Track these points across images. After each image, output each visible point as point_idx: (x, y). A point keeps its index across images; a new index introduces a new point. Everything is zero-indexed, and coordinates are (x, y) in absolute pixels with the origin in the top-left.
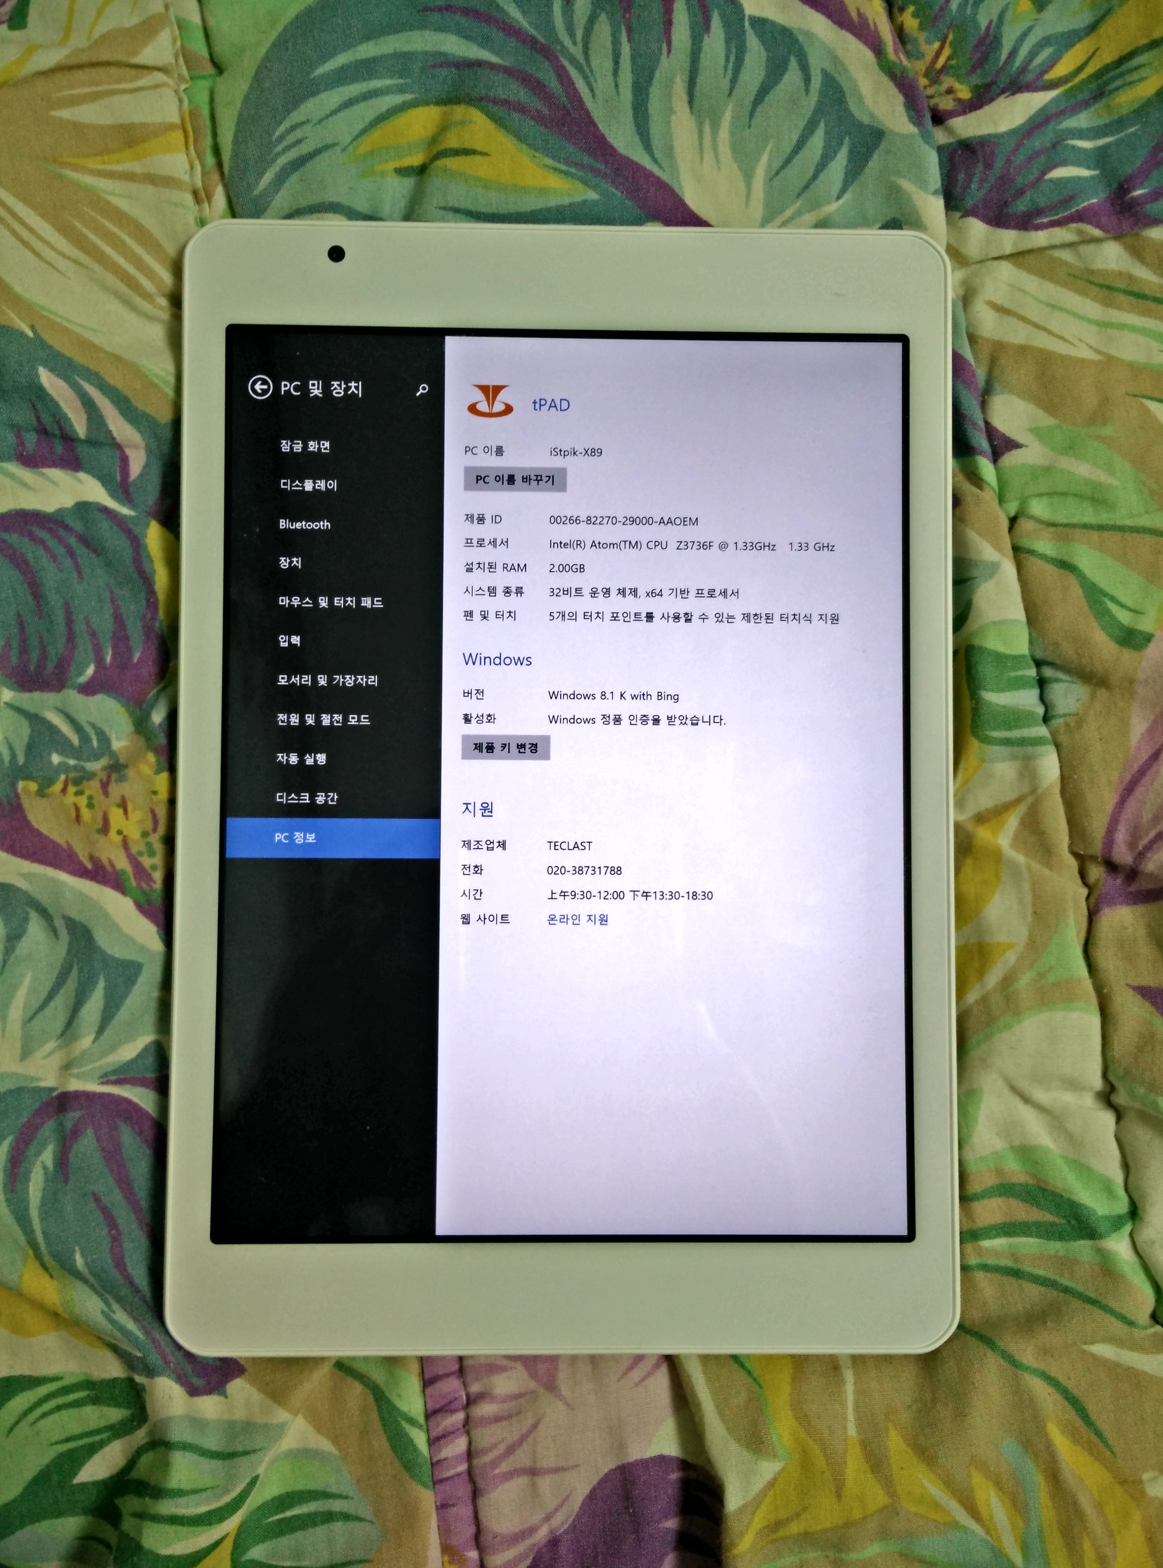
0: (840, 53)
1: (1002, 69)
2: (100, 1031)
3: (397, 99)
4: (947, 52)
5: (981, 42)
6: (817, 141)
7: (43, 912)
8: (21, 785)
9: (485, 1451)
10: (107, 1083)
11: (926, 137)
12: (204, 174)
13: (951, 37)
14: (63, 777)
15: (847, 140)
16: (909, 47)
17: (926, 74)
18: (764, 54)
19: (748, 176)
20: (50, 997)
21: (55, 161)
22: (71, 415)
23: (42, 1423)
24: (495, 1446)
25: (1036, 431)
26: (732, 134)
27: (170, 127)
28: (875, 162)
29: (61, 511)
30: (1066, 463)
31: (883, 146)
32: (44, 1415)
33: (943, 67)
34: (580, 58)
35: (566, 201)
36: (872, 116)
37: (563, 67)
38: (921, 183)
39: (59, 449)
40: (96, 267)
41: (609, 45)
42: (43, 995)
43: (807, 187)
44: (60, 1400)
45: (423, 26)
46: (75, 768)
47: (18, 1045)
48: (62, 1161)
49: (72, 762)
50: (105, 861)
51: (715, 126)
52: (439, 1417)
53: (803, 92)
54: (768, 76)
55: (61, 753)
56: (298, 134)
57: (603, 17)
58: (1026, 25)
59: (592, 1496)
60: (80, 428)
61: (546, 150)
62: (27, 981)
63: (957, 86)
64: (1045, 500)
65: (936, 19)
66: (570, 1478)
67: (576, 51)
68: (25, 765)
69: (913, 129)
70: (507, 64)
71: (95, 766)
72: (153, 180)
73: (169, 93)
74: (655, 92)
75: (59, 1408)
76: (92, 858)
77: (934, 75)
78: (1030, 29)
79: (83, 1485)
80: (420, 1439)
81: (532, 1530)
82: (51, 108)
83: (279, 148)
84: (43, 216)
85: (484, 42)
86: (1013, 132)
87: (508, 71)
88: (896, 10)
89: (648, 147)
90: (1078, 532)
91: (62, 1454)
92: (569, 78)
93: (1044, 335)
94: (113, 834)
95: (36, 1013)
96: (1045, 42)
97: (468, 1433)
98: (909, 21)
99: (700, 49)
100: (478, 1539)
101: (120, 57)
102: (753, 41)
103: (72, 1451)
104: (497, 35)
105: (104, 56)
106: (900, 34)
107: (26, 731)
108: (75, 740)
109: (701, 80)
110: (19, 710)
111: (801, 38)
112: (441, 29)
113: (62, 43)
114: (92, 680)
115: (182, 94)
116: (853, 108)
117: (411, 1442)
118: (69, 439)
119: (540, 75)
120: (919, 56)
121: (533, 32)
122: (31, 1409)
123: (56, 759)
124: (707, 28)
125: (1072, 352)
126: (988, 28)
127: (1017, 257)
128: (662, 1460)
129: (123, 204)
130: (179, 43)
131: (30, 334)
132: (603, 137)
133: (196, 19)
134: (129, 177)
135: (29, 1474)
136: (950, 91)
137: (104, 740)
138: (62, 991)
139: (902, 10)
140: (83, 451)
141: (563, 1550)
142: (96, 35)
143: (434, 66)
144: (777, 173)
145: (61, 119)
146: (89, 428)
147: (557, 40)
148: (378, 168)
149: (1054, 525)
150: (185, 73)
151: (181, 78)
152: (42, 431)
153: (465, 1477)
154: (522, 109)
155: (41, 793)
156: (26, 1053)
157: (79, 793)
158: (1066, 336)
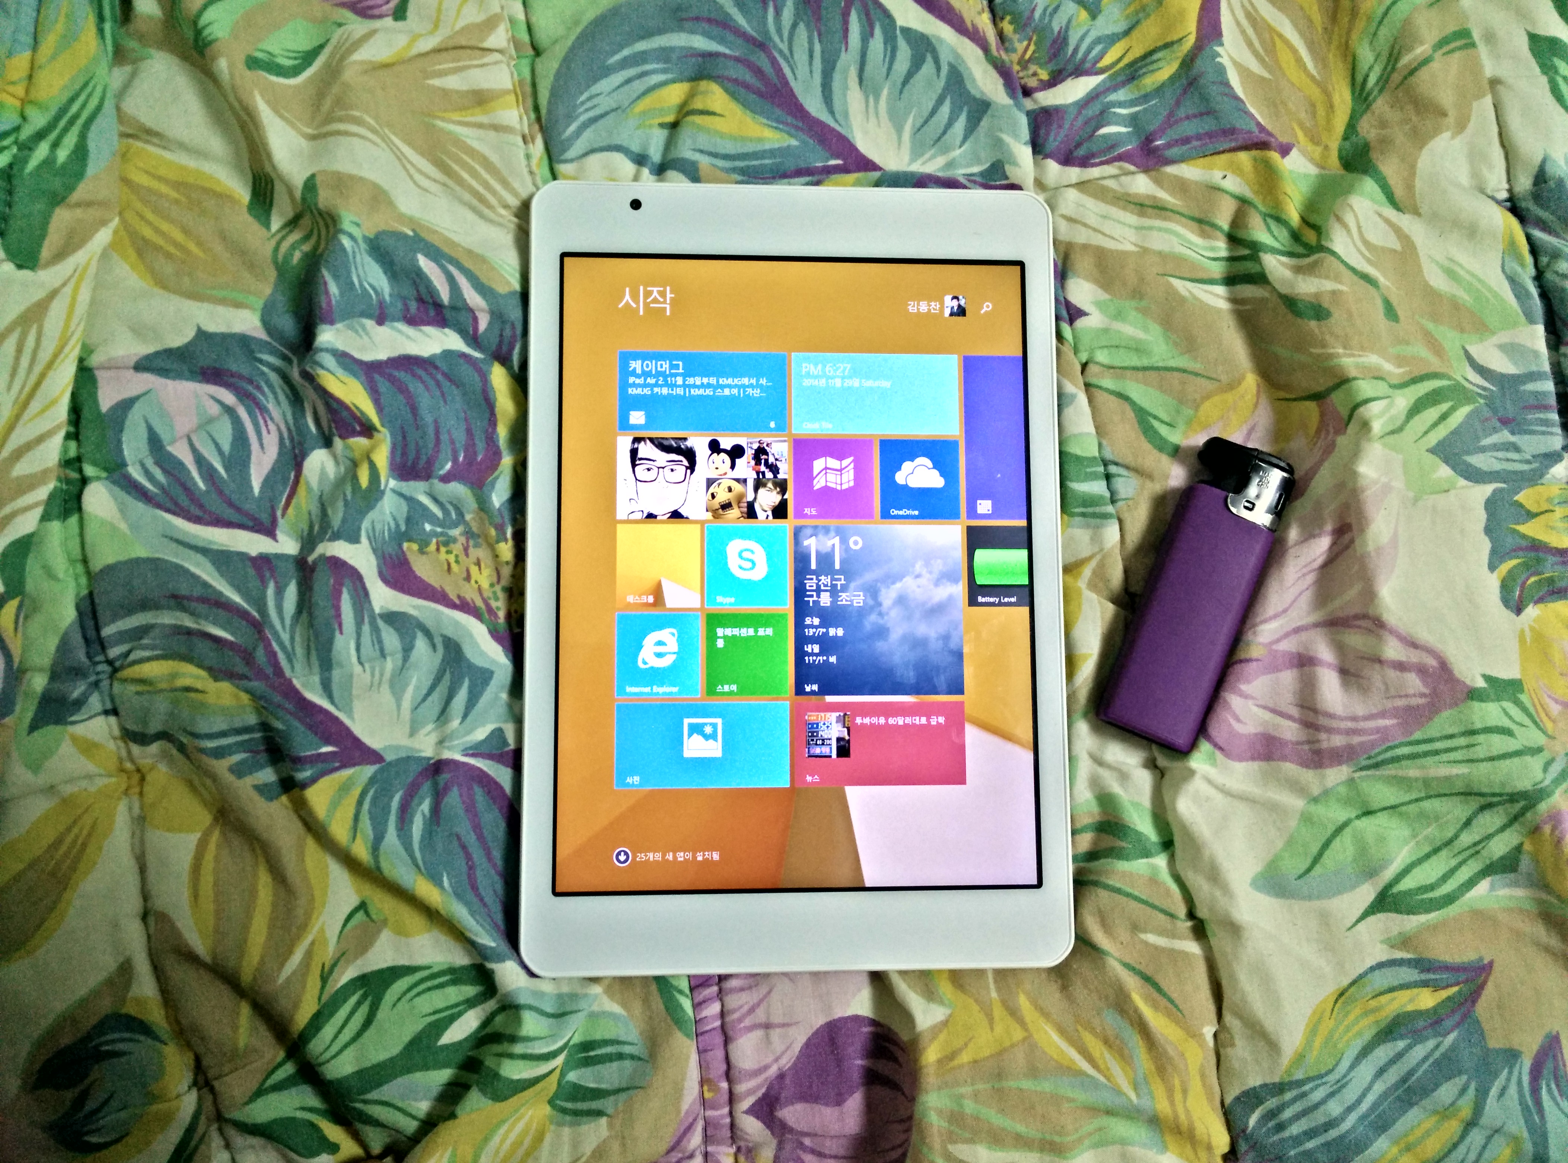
0: (960, 51)
1: (1069, 60)
2: (465, 716)
3: (661, 77)
4: (1032, 48)
5: (1054, 42)
6: (945, 110)
7: (428, 633)
8: (405, 545)
9: (734, 1011)
10: (466, 755)
11: (1018, 106)
12: (529, 125)
13: (1034, 38)
14: (434, 540)
15: (965, 109)
16: (1007, 44)
17: (1019, 63)
18: (909, 52)
19: (899, 130)
20: (428, 694)
21: (429, 115)
22: (439, 287)
23: (418, 1000)
24: (741, 1007)
25: (1098, 304)
26: (888, 103)
27: (506, 92)
28: (985, 123)
29: (434, 356)
30: (1118, 326)
31: (989, 112)
32: (418, 994)
33: (1030, 58)
34: (786, 51)
35: (776, 146)
36: (982, 93)
37: (775, 58)
38: (1016, 136)
39: (432, 313)
40: (458, 188)
41: (806, 45)
42: (424, 692)
43: (939, 139)
44: (429, 984)
45: (681, 29)
46: (442, 534)
47: (408, 726)
48: (436, 810)
49: (439, 530)
50: (469, 600)
51: (877, 101)
52: (700, 989)
53: (935, 77)
54: (911, 67)
55: (430, 523)
56: (595, 101)
57: (802, 26)
58: (1085, 28)
59: (808, 1044)
60: (445, 296)
61: (761, 113)
62: (414, 681)
63: (1040, 71)
64: (1106, 351)
65: (1025, 25)
66: (792, 1031)
67: (784, 47)
68: (406, 531)
69: (1010, 102)
70: (737, 54)
71: (456, 532)
72: (497, 128)
73: (504, 66)
74: (837, 77)
75: (429, 989)
76: (459, 597)
77: (1024, 64)
78: (1088, 31)
79: (446, 1047)
80: (686, 1004)
81: (766, 1068)
82: (427, 78)
83: (581, 110)
84: (422, 154)
85: (722, 41)
86: (1076, 103)
87: (737, 59)
88: (998, 19)
89: (832, 112)
90: (1129, 373)
91: (430, 1024)
92: (779, 65)
93: (1100, 236)
94: (473, 582)
95: (419, 704)
96: (1098, 41)
97: (721, 1000)
98: (1007, 27)
99: (867, 48)
100: (728, 1075)
101: (473, 43)
102: (902, 43)
103: (437, 1021)
104: (730, 37)
105: (464, 43)
106: (1001, 36)
107: (404, 507)
108: (439, 514)
109: (868, 68)
110: (401, 495)
111: (934, 41)
112: (692, 32)
113: (431, 33)
114: (449, 472)
115: (513, 69)
116: (969, 86)
117: (680, 1006)
118: (438, 306)
119: (759, 64)
120: (1014, 50)
121: (754, 34)
122: (410, 989)
123: (428, 527)
124: (872, 35)
125: (1120, 247)
126: (1059, 32)
127: (1081, 185)
128: (856, 1018)
129: (475, 144)
130: (510, 33)
131: (411, 233)
132: (801, 105)
133: (521, 16)
134: (480, 126)
135: (407, 1038)
136: (1035, 74)
137: (461, 514)
138: (438, 689)
139: (1002, 19)
140: (448, 314)
141: (788, 1081)
142: (457, 27)
143: (686, 56)
144: (919, 130)
145: (433, 86)
146: (451, 298)
147: (770, 39)
148: (647, 123)
149: (1113, 368)
150: (513, 52)
151: (511, 57)
152: (420, 300)
153: (720, 1031)
154: (747, 86)
155: (422, 551)
156: (413, 733)
157: (449, 552)
158: (1116, 236)
